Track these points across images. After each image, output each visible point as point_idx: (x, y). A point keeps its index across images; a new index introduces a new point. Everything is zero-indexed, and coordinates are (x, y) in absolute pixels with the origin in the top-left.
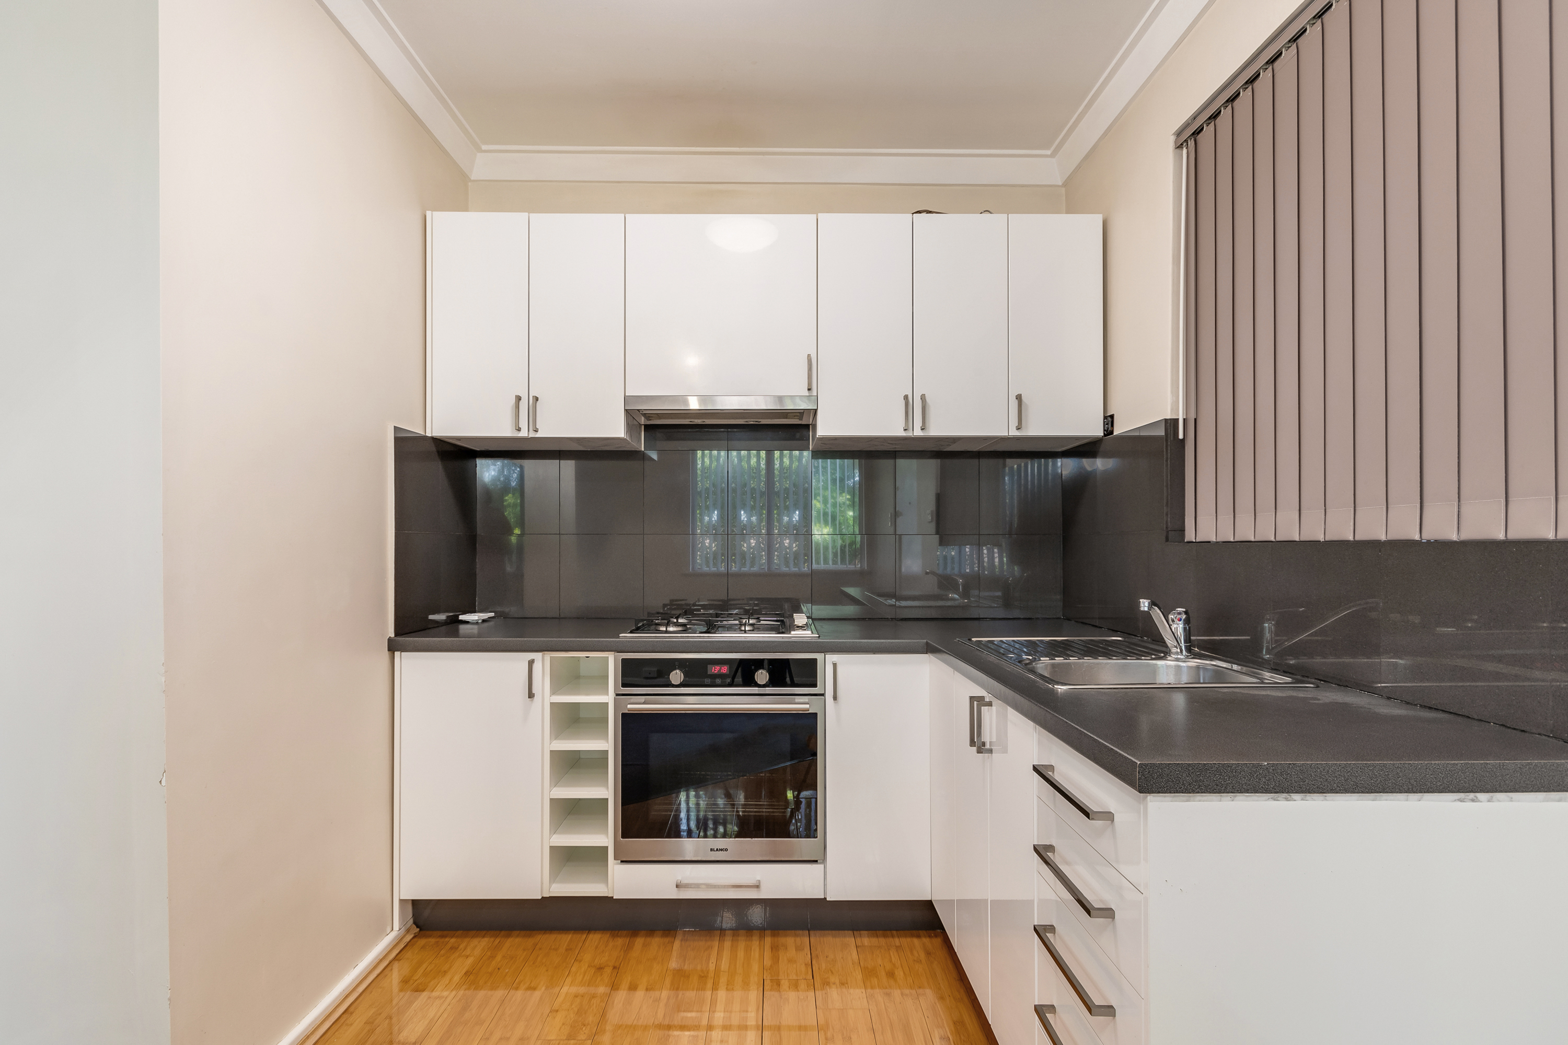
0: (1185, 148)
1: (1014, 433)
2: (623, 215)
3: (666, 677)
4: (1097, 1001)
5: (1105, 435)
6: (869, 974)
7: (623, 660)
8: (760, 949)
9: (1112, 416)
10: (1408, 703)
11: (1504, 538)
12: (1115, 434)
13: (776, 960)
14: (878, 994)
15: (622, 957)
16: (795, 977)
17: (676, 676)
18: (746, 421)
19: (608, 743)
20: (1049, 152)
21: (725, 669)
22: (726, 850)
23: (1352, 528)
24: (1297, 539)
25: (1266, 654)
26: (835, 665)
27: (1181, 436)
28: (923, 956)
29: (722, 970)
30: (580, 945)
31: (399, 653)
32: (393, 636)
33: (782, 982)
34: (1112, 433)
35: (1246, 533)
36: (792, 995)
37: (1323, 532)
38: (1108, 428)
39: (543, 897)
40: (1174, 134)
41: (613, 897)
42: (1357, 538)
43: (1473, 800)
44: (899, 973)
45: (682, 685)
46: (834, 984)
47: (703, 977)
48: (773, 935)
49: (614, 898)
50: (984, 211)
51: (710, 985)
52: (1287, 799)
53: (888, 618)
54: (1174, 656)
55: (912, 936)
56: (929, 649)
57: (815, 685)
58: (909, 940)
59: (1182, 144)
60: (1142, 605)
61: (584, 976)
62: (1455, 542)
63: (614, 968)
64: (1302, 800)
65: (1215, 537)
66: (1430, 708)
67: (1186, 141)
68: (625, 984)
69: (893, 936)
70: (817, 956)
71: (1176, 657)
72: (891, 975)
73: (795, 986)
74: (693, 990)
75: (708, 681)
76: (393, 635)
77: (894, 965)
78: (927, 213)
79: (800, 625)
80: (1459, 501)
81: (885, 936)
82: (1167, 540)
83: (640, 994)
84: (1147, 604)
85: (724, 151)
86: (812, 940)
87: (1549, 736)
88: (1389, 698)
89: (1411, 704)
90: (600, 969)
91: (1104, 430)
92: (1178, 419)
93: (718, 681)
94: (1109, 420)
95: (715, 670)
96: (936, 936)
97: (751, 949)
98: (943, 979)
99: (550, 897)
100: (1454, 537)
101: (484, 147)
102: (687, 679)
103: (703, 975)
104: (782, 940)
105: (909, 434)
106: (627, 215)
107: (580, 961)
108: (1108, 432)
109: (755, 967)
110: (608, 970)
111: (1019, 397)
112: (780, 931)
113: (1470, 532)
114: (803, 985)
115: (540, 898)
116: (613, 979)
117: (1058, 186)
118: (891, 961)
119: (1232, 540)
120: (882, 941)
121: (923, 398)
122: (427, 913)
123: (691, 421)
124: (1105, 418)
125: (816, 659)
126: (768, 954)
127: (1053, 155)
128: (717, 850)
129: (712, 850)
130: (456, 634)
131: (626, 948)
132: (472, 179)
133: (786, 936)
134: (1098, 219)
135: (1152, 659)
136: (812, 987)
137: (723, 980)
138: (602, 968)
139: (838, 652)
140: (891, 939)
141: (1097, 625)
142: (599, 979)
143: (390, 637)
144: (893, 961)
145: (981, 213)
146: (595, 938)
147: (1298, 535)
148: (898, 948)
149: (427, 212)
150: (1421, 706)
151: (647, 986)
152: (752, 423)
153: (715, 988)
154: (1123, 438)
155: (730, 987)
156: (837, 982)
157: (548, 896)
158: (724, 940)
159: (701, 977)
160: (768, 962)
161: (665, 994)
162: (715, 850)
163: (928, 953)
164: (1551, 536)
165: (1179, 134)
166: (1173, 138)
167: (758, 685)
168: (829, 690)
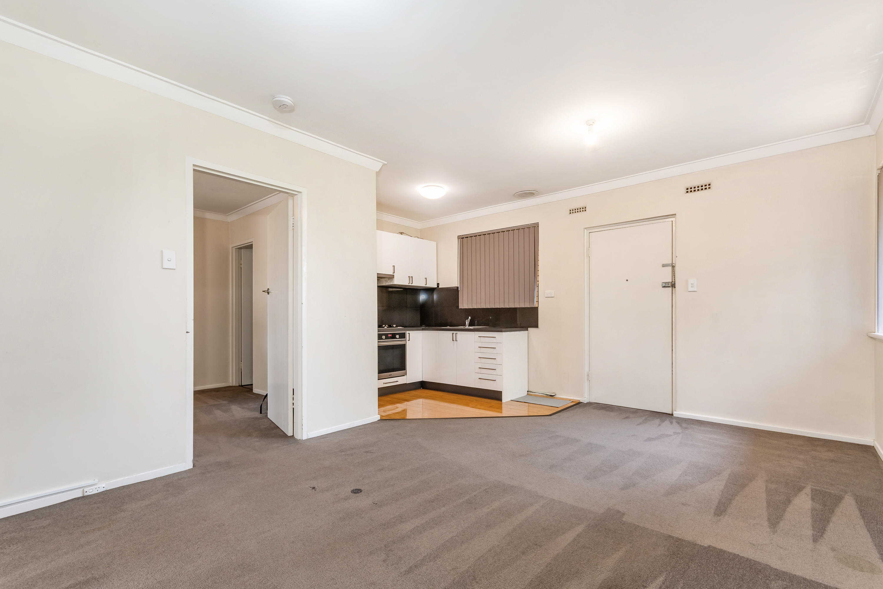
1: (425, 286)
3: (382, 338)
4: (494, 358)
9: (439, 284)
11: (514, 307)
17: (384, 337)
21: (393, 336)
22: (392, 375)
27: (459, 290)
34: (439, 287)
45: (385, 339)
56: (423, 330)
57: (405, 338)
59: (459, 239)
65: (467, 308)
82: (455, 308)
84: (470, 318)
92: (458, 287)
94: (438, 284)
95: (390, 335)
105: (409, 284)
108: (438, 286)
111: (426, 278)
117: (419, 229)
119: (472, 308)
124: (437, 284)
125: (406, 332)
127: (420, 223)
134: (436, 243)
139: (410, 331)
154: (443, 289)
165: (459, 236)
166: (457, 236)
167: (397, 338)
168: (408, 339)
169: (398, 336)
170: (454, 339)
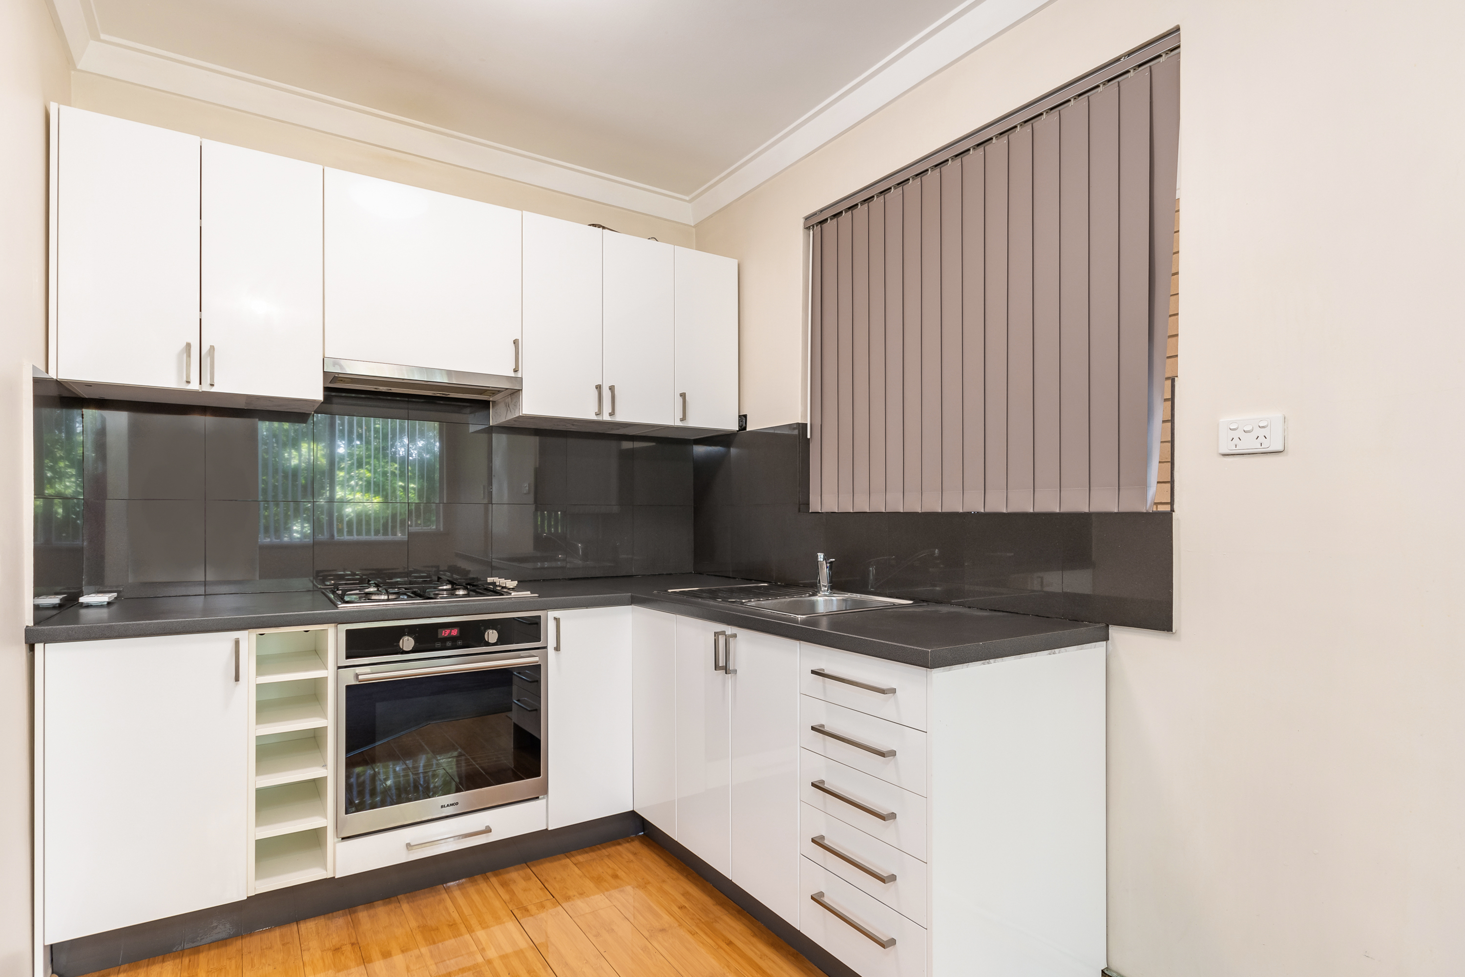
0: (811, 230)
1: (678, 423)
2: (321, 167)
3: (395, 644)
4: (884, 812)
5: (740, 430)
6: (598, 881)
7: (347, 631)
8: (491, 888)
9: (745, 416)
10: (982, 609)
11: (1033, 511)
12: (748, 430)
13: (512, 893)
14: (615, 893)
15: (354, 934)
16: (538, 901)
17: (407, 642)
18: (434, 394)
19: (327, 719)
20: (687, 198)
21: (455, 632)
22: (457, 804)
23: (940, 504)
24: (902, 511)
25: (871, 588)
26: (557, 620)
27: (809, 437)
28: (632, 857)
29: (467, 914)
30: (296, 935)
31: (42, 645)
32: (33, 625)
33: (529, 908)
34: (745, 428)
35: (862, 505)
36: (543, 915)
37: (920, 506)
38: (742, 425)
39: (248, 897)
40: (804, 218)
41: (334, 877)
42: (943, 511)
43: (1054, 653)
44: (621, 873)
45: (413, 651)
46: (574, 896)
47: (452, 925)
48: (496, 875)
49: (336, 877)
50: (652, 238)
51: (463, 929)
52: (988, 663)
53: (559, 579)
54: (822, 593)
55: (614, 845)
56: (633, 601)
57: (539, 640)
58: (613, 848)
59: (810, 227)
60: (819, 557)
61: (324, 962)
62: (1004, 513)
63: (353, 944)
64: (994, 662)
65: (837, 509)
66: (995, 611)
67: (813, 226)
68: (375, 953)
69: (599, 849)
70: (546, 881)
71: (823, 593)
72: (615, 876)
73: (542, 906)
74: (450, 938)
75: (438, 645)
76: (31, 624)
77: (614, 869)
78: (599, 228)
79: (512, 587)
80: (1007, 490)
81: (593, 851)
82: (799, 511)
83: (398, 959)
84: (822, 557)
85: (411, 122)
86: (533, 869)
87: (1061, 618)
88: (970, 607)
89: (984, 609)
90: (337, 950)
91: (739, 426)
92: (807, 424)
93: (449, 644)
94: (743, 418)
95: (445, 633)
96: (633, 840)
97: (483, 891)
98: (656, 869)
99: (256, 895)
100: (1005, 511)
101: (103, 36)
102: (417, 644)
103: (451, 924)
104: (507, 877)
105: (599, 418)
106: (326, 168)
107: (309, 950)
108: (743, 428)
109: (497, 904)
110: (348, 948)
111: (683, 395)
112: (500, 870)
113: (1014, 508)
114: (548, 904)
115: (246, 898)
116: (359, 954)
117: (691, 226)
118: (609, 867)
119: (852, 511)
120: (593, 855)
121: (612, 388)
122: (63, 959)
123: (376, 388)
124: (740, 416)
125: (540, 616)
126: (501, 891)
127: (690, 201)
128: (448, 805)
129: (442, 807)
130: (76, 619)
131: (352, 925)
132: (79, 67)
133: (508, 872)
134: (734, 263)
135: (810, 596)
136: (558, 904)
137: (474, 922)
138: (338, 948)
139: (560, 608)
140: (599, 852)
141: (731, 576)
142: (343, 958)
143: (27, 626)
144: (611, 866)
145: (649, 239)
146: (309, 927)
147: (902, 508)
148: (609, 856)
149: (52, 103)
150: (989, 610)
151: (401, 949)
152: (439, 395)
153: (470, 930)
154: (758, 434)
155: (484, 926)
156: (576, 894)
157: (254, 895)
158: (451, 891)
159: (450, 926)
160: (506, 897)
161: (424, 950)
162: (446, 806)
163: (635, 854)
164: (1057, 511)
165: (807, 219)
166: (802, 221)
167: (488, 644)
168: (551, 643)
169: (492, 636)
170: (722, 663)
